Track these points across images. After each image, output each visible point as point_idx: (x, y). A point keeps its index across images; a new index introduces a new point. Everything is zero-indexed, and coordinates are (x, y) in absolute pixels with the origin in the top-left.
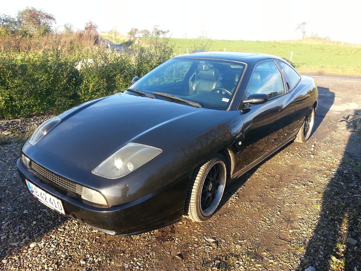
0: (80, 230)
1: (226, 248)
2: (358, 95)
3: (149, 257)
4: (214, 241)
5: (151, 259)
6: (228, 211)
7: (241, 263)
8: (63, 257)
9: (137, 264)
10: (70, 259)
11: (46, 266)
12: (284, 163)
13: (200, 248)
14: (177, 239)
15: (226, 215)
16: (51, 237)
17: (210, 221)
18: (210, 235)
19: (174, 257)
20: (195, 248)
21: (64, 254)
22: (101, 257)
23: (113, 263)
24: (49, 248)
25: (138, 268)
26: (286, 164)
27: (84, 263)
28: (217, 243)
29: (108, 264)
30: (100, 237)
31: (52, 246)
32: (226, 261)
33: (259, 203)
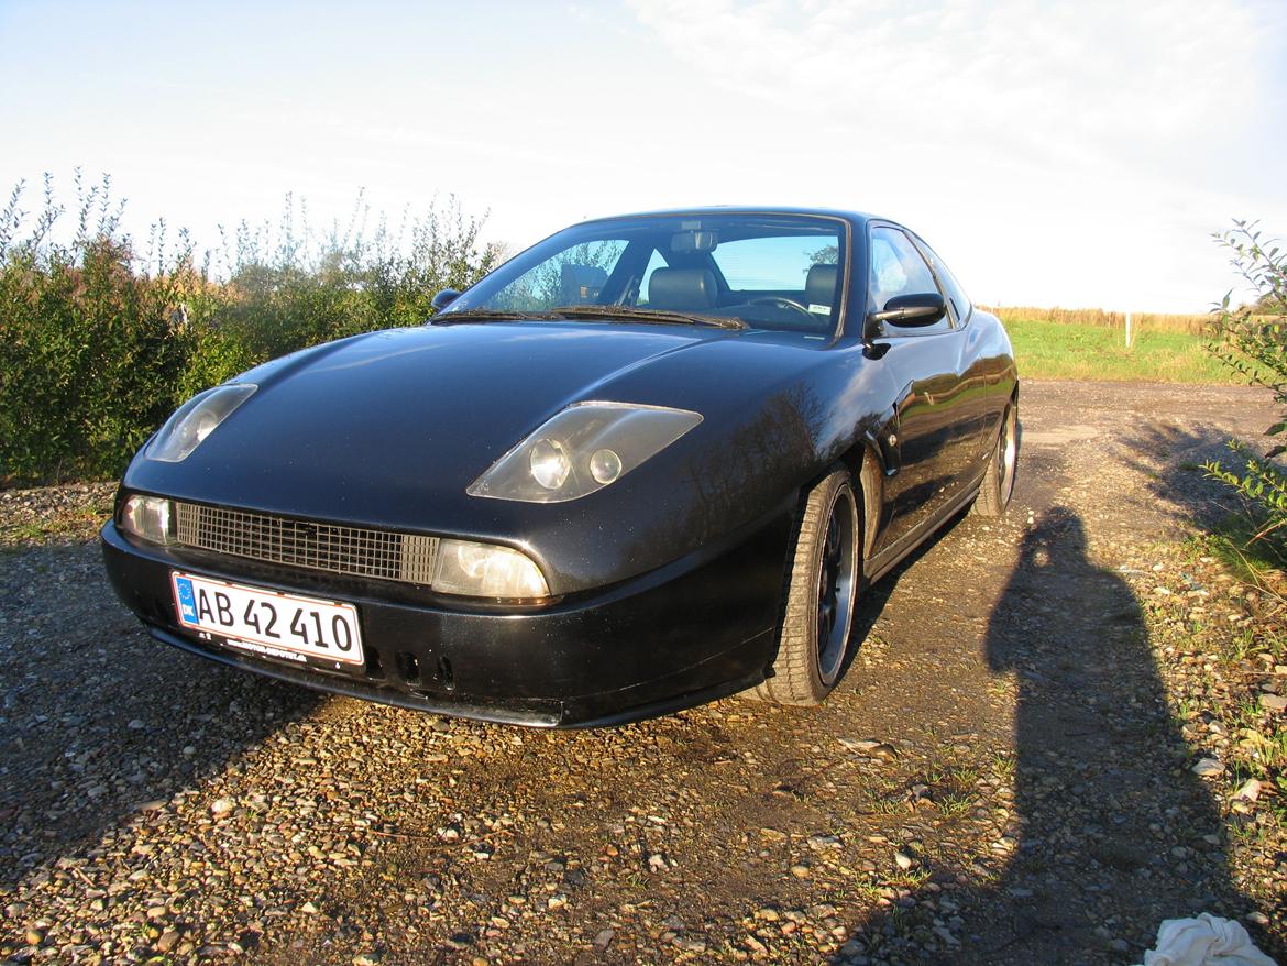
0: (376, 759)
1: (925, 757)
2: (1082, 410)
3: (683, 802)
4: (878, 744)
5: (692, 807)
6: (874, 676)
7: (996, 782)
8: (364, 825)
9: (653, 822)
10: (394, 830)
11: (313, 850)
12: (970, 563)
13: (841, 767)
14: (748, 754)
15: (874, 687)
16: (279, 784)
17: (831, 705)
18: (852, 736)
19: (768, 797)
20: (824, 768)
21: (363, 818)
22: (506, 815)
23: (561, 826)
24: (291, 808)
25: (660, 829)
26: (979, 564)
27: (452, 833)
28: (889, 748)
29: (547, 831)
30: (464, 770)
31: (300, 802)
32: (945, 785)
33: (958, 651)
